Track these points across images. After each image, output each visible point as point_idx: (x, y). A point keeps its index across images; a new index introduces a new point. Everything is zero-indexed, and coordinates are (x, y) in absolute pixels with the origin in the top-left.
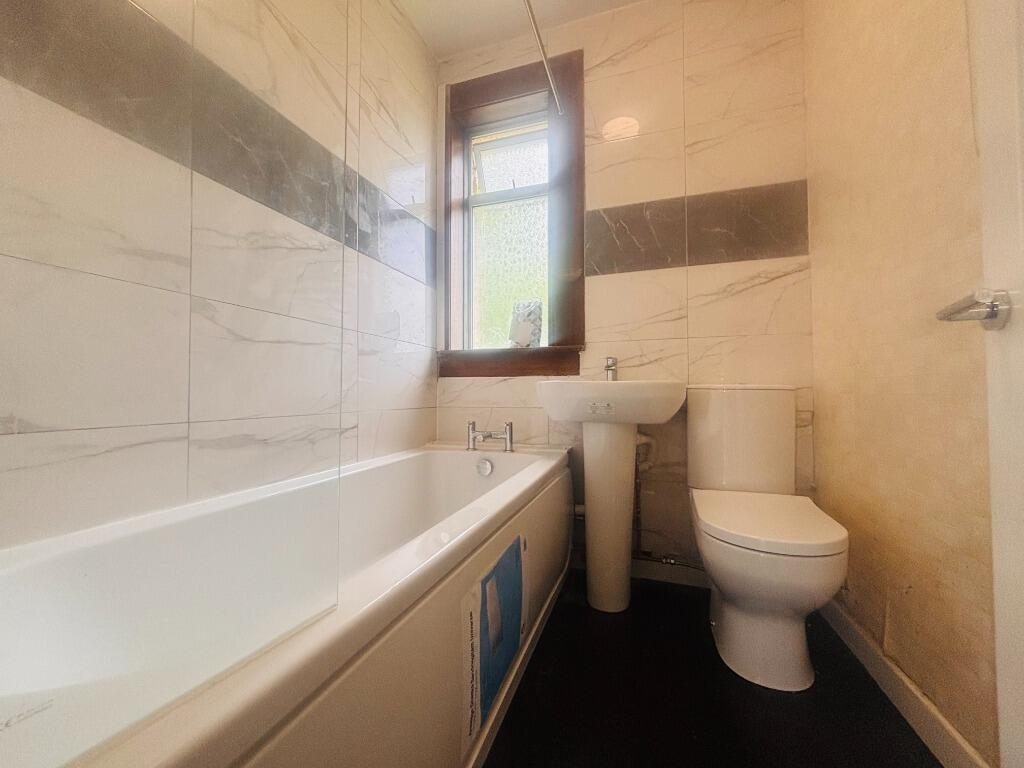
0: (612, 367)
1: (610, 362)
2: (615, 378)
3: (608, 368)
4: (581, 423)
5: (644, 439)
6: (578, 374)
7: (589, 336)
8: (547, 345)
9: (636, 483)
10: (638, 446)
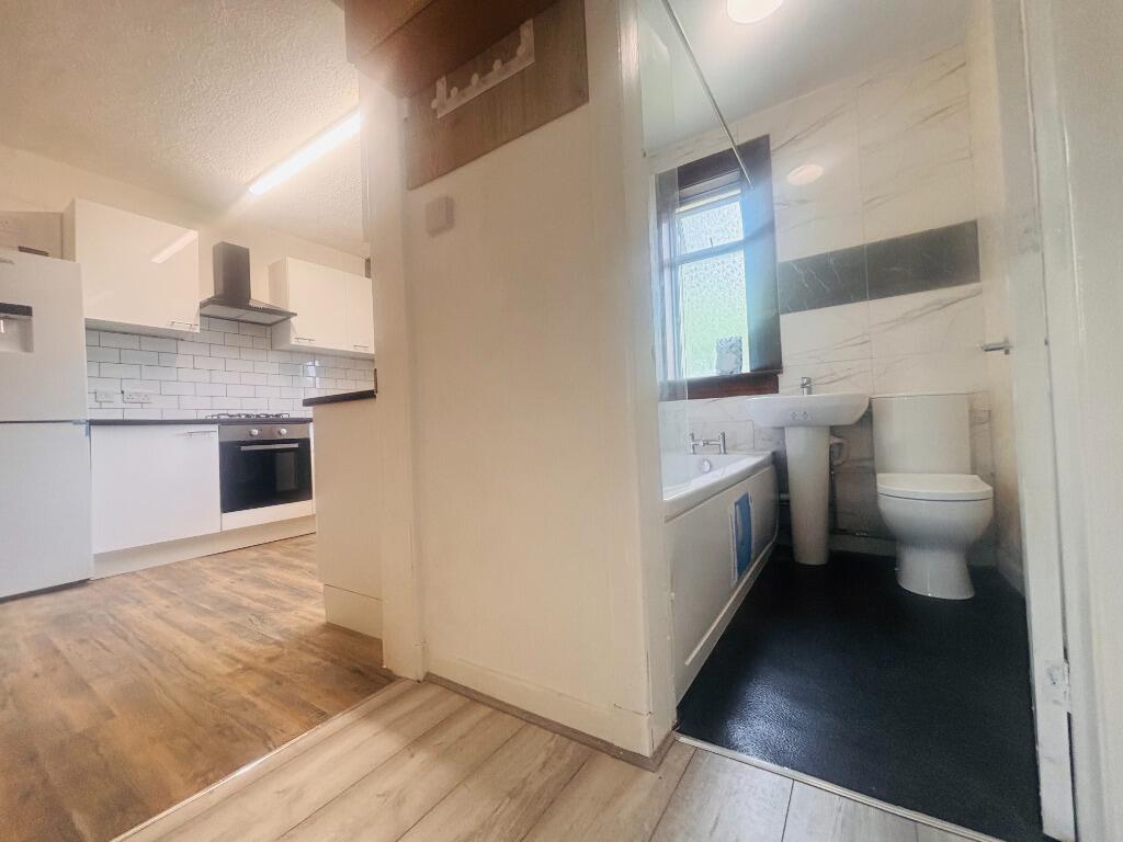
0: (807, 385)
1: (805, 381)
2: (810, 393)
3: (803, 386)
4: (783, 428)
5: (837, 440)
6: (777, 392)
7: (785, 362)
8: (748, 371)
9: (831, 475)
10: (831, 447)
